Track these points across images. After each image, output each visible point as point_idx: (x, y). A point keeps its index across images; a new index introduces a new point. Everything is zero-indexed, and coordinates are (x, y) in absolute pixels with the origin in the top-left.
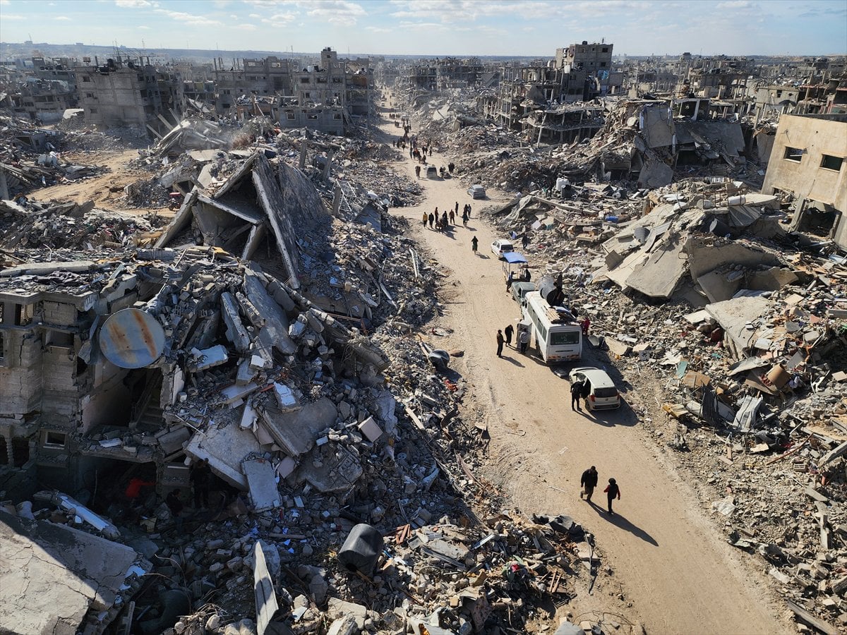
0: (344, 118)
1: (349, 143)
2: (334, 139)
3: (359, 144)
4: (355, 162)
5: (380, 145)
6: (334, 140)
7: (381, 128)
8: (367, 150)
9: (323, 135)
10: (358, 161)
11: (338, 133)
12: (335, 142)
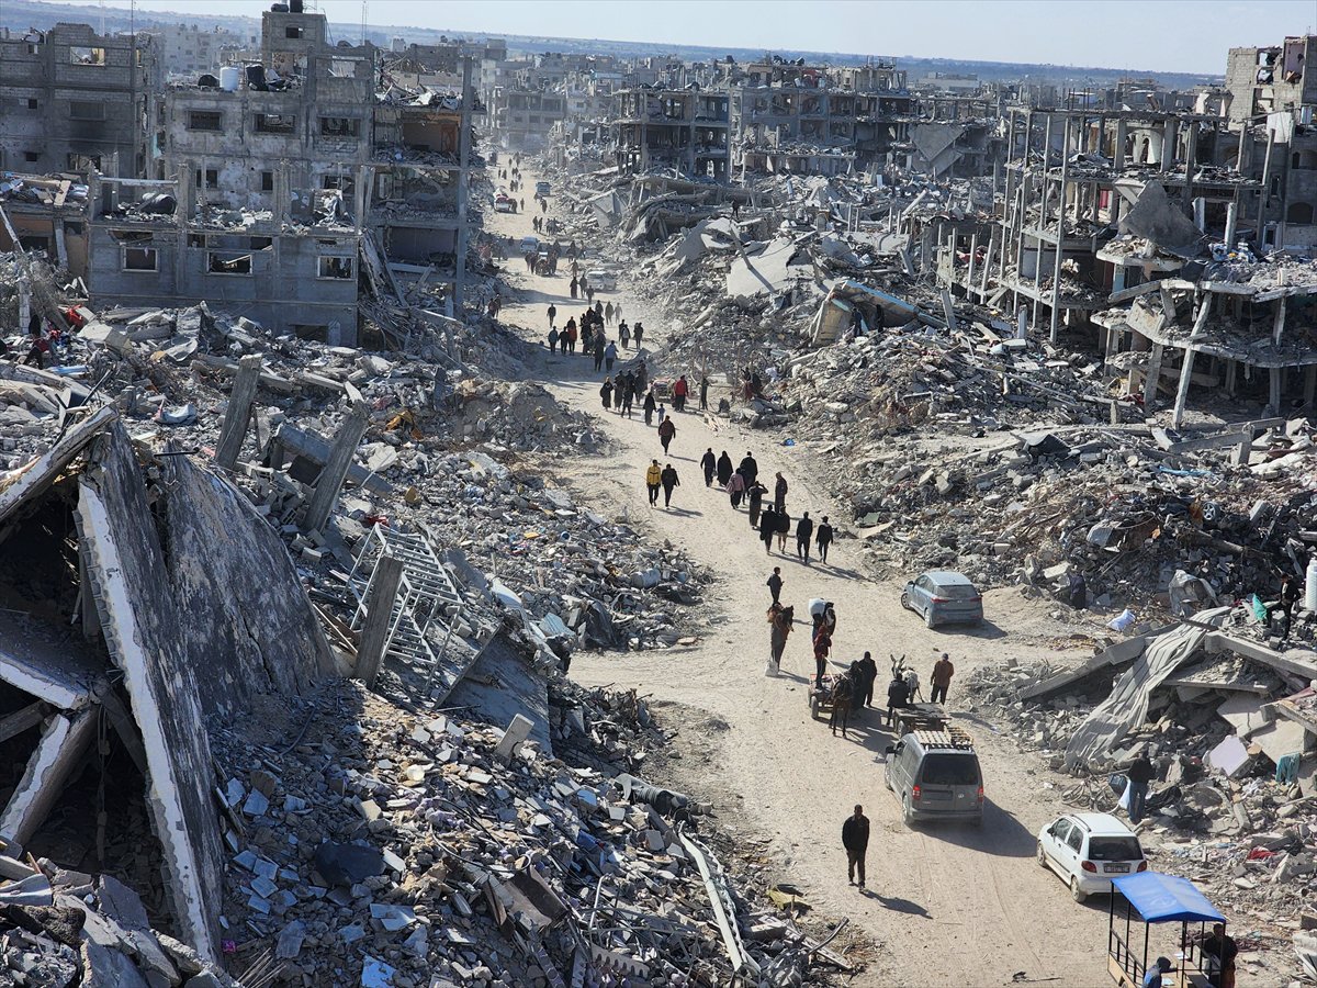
0: (364, 278)
1: (379, 376)
2: (315, 355)
3: (423, 379)
4: (414, 456)
5: (513, 387)
6: (318, 362)
7: (505, 317)
8: (458, 405)
9: (272, 340)
10: (428, 450)
11: (334, 333)
12: (323, 365)
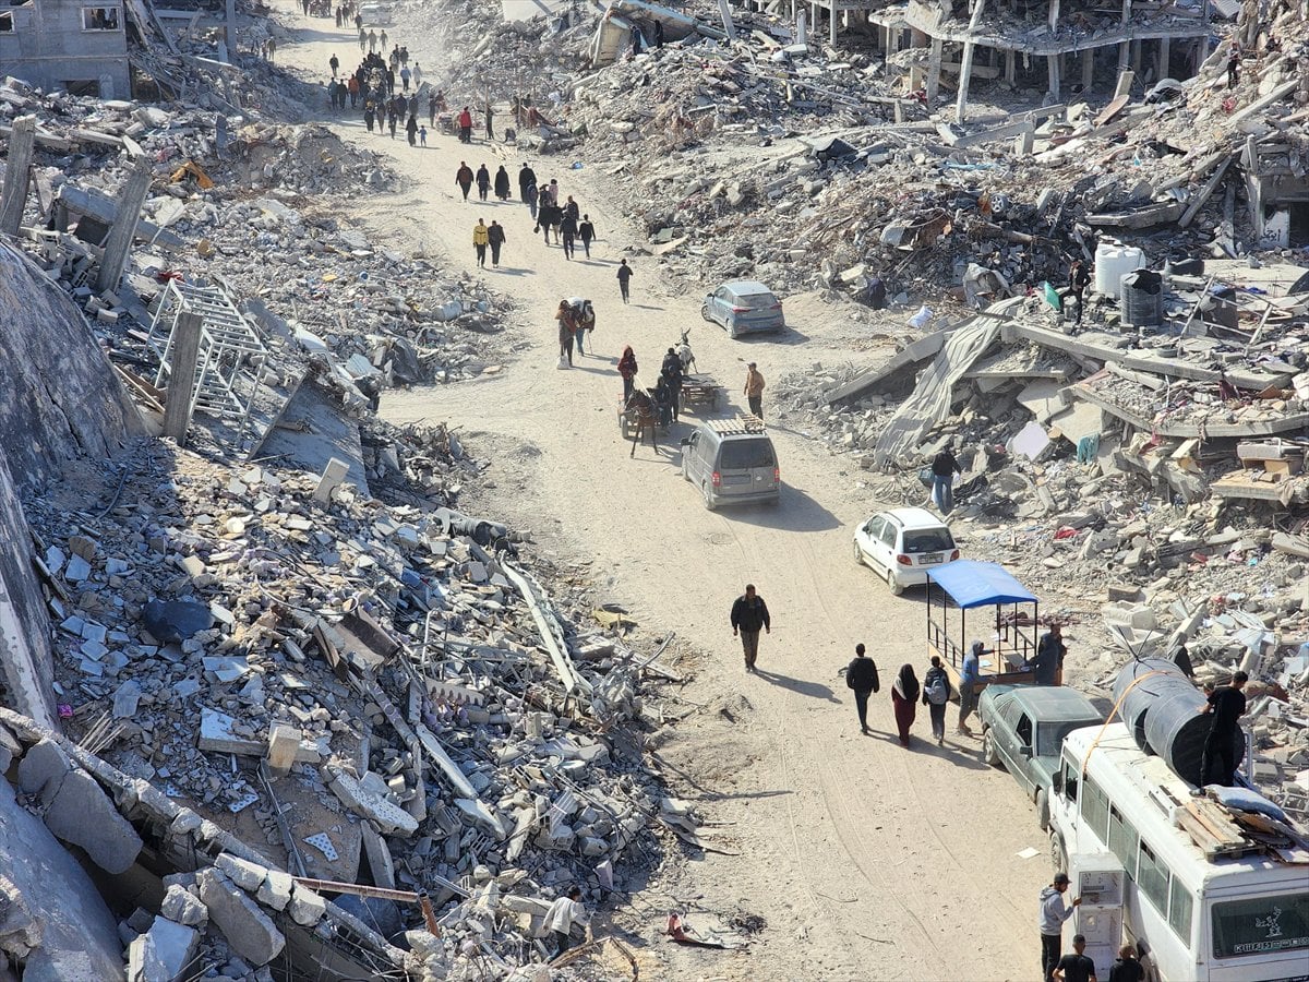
0: (131, 27)
1: (158, 128)
2: (89, 111)
3: (204, 128)
4: (201, 207)
5: (297, 130)
6: (92, 118)
7: (281, 58)
8: (243, 152)
9: (42, 98)
10: (217, 199)
11: (106, 86)
12: (98, 120)
